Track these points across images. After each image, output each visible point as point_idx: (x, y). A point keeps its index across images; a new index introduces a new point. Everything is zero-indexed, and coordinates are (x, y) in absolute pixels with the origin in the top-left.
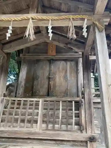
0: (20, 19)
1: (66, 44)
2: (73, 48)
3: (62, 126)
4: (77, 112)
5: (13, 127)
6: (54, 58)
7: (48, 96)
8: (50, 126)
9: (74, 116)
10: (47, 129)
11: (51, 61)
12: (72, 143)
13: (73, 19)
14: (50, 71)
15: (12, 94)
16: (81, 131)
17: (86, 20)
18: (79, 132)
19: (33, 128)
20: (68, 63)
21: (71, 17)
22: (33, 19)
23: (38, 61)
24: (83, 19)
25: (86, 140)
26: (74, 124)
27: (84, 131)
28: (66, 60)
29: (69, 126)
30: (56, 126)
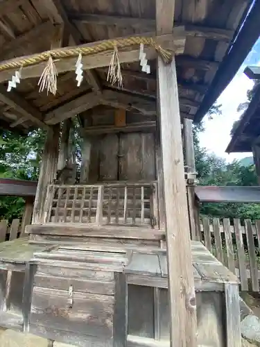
0: (35, 60)
1: (130, 104)
2: (139, 110)
3: (128, 219)
4: (147, 201)
5: (66, 221)
6: (123, 129)
7: (118, 180)
8: (113, 219)
9: (143, 206)
10: (108, 224)
11: (120, 134)
12: (139, 242)
13: (119, 48)
14: (120, 147)
15: (70, 180)
16: (153, 227)
17: (142, 46)
18: (150, 227)
19: (90, 222)
20: (143, 137)
21: (115, 43)
22: (54, 58)
23: (104, 136)
24: (137, 47)
25: (157, 238)
26: (142, 215)
27: (156, 227)
28: (140, 132)
29: (137, 219)
30: (120, 219)
